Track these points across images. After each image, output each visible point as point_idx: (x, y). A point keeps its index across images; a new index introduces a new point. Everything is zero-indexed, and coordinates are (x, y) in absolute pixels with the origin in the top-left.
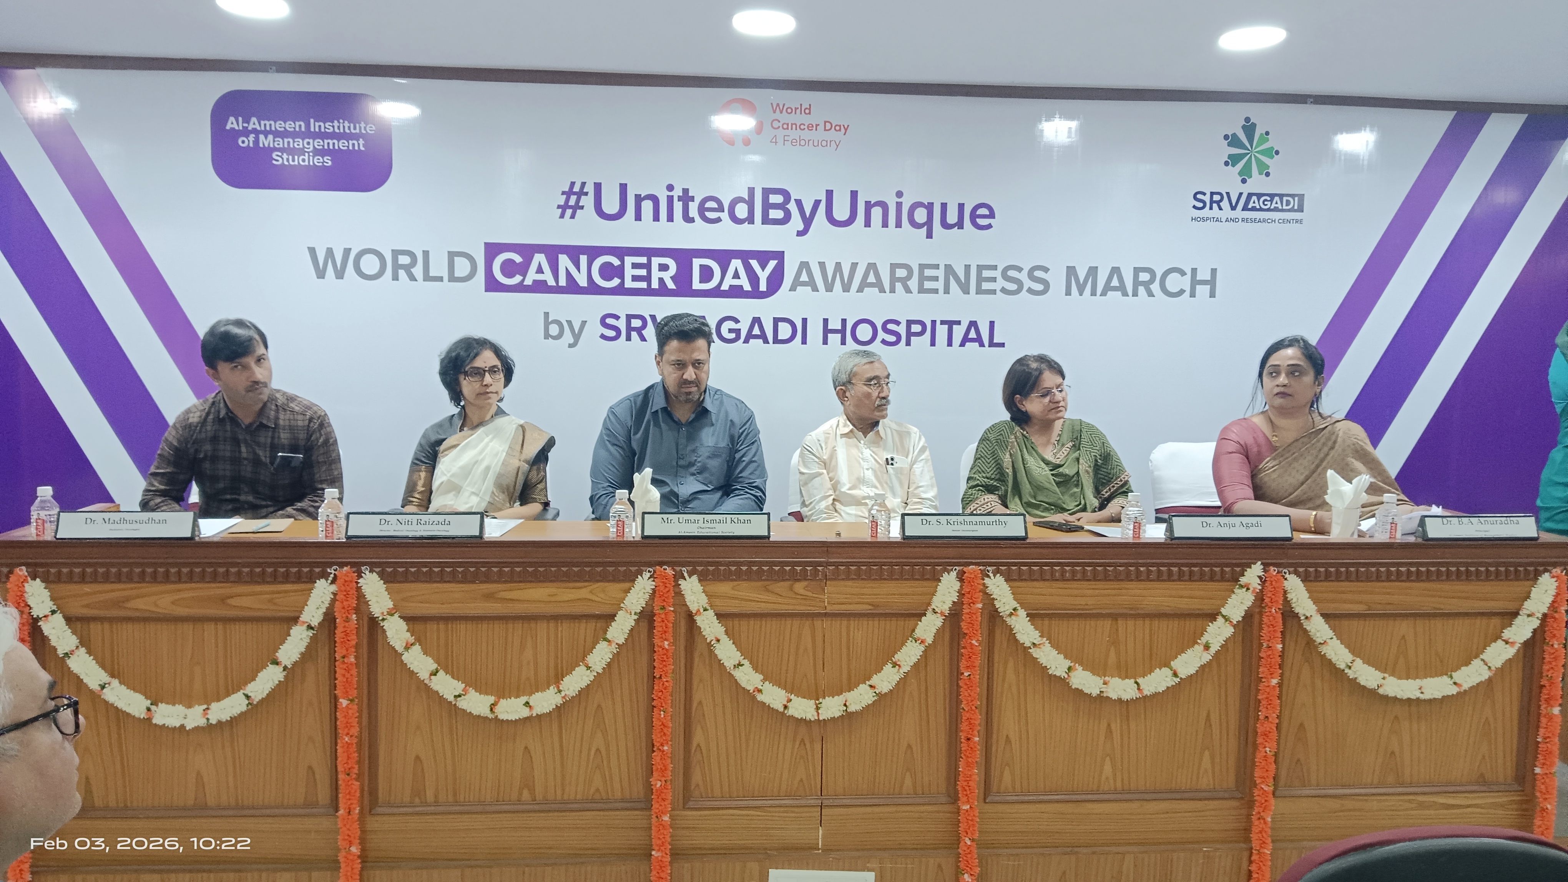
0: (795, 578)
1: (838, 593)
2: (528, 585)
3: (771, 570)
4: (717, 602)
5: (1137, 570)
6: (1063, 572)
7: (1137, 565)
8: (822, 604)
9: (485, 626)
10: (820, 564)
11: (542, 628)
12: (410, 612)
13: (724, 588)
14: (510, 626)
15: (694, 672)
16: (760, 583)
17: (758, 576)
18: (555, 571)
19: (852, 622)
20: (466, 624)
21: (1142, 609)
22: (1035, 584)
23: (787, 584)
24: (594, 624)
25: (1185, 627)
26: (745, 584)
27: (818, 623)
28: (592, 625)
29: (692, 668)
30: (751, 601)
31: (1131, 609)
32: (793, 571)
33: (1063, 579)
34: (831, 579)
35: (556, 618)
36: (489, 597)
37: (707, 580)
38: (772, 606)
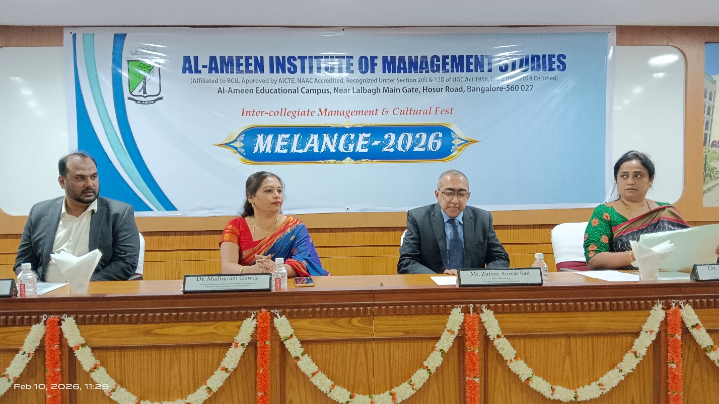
0: (351, 315)
1: (381, 325)
2: (173, 324)
3: (335, 311)
4: (301, 333)
5: (582, 304)
6: (532, 307)
7: (582, 301)
8: (371, 332)
9: (146, 352)
10: (369, 305)
11: (184, 354)
12: (95, 345)
13: (304, 323)
14: (163, 352)
15: (287, 380)
16: (329, 320)
17: (327, 315)
18: (191, 314)
19: (392, 344)
20: (133, 351)
21: (586, 330)
22: (514, 315)
23: (348, 319)
24: (218, 349)
25: (615, 342)
26: (318, 320)
27: (369, 345)
28: (217, 350)
29: (285, 378)
30: (323, 331)
31: (579, 330)
32: (350, 310)
33: (533, 311)
34: (376, 316)
35: (193, 346)
36: (148, 333)
37: (293, 318)
38: (338, 334)
